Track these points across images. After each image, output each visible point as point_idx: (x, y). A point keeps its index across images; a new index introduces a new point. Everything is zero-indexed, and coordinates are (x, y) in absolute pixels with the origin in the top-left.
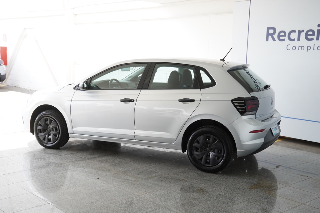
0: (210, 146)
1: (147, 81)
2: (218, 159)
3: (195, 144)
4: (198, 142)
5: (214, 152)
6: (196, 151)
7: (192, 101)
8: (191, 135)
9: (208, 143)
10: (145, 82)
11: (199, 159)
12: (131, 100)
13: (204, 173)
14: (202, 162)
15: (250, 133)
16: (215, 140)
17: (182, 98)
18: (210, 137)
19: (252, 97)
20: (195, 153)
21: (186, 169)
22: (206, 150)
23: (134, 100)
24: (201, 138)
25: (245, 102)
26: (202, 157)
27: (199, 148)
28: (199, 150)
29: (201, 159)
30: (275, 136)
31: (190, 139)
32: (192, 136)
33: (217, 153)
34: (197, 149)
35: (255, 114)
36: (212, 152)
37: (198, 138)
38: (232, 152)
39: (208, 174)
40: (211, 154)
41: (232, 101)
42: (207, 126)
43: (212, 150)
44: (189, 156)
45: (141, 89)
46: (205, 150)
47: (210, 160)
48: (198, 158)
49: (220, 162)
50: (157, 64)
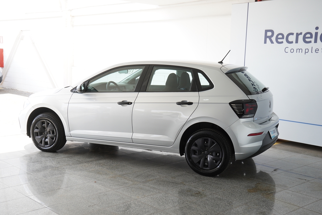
0: (208, 149)
1: (145, 84)
2: (216, 162)
3: (193, 148)
4: (196, 145)
5: (212, 155)
6: (194, 154)
7: (190, 104)
8: (189, 138)
9: (206, 146)
10: (143, 85)
11: (197, 163)
12: (129, 102)
13: (202, 177)
14: (200, 166)
15: (248, 136)
16: (213, 143)
17: (180, 101)
18: (208, 140)
19: (250, 99)
20: (193, 156)
21: (184, 173)
23: (131, 103)
24: (199, 141)
25: (243, 105)
26: (200, 160)
27: (197, 151)
28: (197, 154)
29: (199, 162)
30: (273, 139)
31: (188, 142)
33: (215, 156)
34: (195, 152)
35: (253, 117)
36: (210, 155)
37: (196, 141)
38: (230, 155)
39: (206, 177)
40: (209, 158)
41: (230, 104)
42: (206, 129)
43: (210, 153)
44: (187, 159)
45: (139, 91)
46: (203, 153)
47: (208, 163)
49: (218, 165)
50: (154, 67)
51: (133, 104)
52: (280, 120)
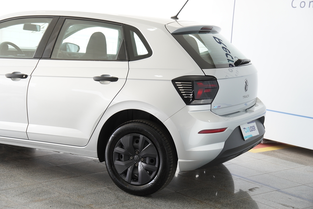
0: (139, 153)
1: (50, 46)
2: (151, 173)
3: (117, 149)
4: (121, 146)
5: (145, 163)
6: (119, 160)
7: (115, 79)
8: (111, 135)
9: (135, 148)
10: (47, 48)
11: (122, 173)
12: (23, 75)
13: (128, 196)
14: (127, 179)
15: (199, 133)
16: (146, 143)
17: (100, 75)
18: (139, 138)
19: (206, 76)
20: (117, 162)
21: (103, 189)
22: (133, 158)
23: (26, 76)
24: (126, 140)
25: (193, 84)
26: (127, 170)
27: (123, 155)
28: (123, 159)
29: (125, 173)
30: (247, 140)
31: (110, 140)
32: (113, 136)
33: (149, 164)
34: (120, 157)
35: (211, 104)
36: (142, 162)
37: (121, 140)
38: (172, 162)
39: (134, 197)
40: (141, 166)
41: (174, 81)
42: (136, 121)
43: (142, 159)
44: (108, 168)
45: (41, 58)
46: (131, 158)
47: (138, 174)
48: (120, 171)
49: (153, 178)
50: (66, 20)
51: (29, 78)
52: (267, 110)
